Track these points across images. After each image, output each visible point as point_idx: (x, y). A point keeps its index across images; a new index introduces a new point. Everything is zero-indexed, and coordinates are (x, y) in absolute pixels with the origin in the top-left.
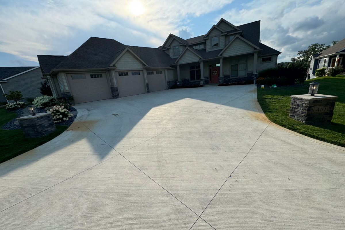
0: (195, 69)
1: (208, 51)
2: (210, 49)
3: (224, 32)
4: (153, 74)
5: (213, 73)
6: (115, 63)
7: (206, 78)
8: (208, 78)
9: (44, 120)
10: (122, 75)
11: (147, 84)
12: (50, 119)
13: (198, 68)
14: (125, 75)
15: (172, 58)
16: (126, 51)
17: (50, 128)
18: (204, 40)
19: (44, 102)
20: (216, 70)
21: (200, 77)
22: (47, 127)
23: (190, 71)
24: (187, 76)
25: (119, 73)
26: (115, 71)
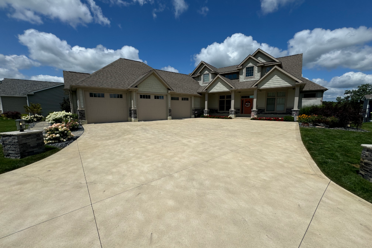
0: (225, 99)
1: (240, 81)
2: (243, 79)
3: (260, 63)
4: (178, 100)
5: (245, 104)
6: (138, 85)
7: (237, 109)
8: (239, 110)
9: (32, 138)
10: (144, 98)
11: (170, 110)
12: (39, 137)
13: (229, 98)
14: (147, 98)
15: (201, 85)
16: (152, 74)
17: (37, 149)
18: (238, 70)
19: (56, 117)
20: (249, 101)
21: (230, 107)
22: (33, 147)
23: (220, 100)
24: (216, 106)
25: (140, 95)
26: (137, 93)
